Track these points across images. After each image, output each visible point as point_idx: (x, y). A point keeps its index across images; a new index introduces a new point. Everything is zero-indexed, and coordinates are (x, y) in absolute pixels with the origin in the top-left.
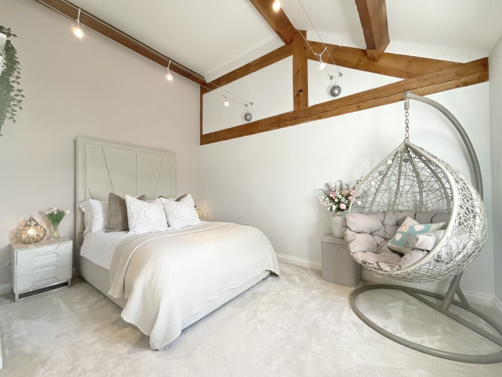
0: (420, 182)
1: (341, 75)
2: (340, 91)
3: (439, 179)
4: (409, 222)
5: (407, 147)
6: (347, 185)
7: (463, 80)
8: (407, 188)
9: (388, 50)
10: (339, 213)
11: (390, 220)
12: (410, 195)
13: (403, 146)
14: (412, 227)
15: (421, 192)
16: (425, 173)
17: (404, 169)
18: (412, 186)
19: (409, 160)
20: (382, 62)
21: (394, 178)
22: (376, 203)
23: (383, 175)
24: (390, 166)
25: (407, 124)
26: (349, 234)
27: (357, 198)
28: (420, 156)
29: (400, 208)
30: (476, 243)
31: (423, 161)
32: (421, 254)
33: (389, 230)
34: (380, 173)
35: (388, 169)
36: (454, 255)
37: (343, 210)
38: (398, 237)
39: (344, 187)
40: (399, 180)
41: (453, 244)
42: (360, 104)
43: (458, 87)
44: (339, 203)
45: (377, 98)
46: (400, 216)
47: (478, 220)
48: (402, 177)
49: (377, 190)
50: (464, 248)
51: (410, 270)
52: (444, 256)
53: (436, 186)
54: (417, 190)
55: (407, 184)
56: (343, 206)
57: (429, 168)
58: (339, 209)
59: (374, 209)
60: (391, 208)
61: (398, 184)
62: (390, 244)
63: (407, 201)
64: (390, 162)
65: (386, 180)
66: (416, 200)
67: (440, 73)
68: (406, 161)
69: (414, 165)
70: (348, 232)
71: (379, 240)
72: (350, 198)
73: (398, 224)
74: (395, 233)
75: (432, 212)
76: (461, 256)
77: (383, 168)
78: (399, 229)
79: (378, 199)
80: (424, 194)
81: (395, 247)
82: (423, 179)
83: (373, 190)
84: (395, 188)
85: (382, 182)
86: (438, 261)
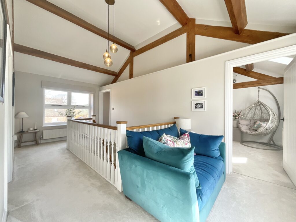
0: (262, 111)
1: (236, 76)
2: (236, 81)
3: (267, 110)
4: (258, 122)
5: (259, 102)
6: (238, 111)
7: (276, 82)
8: (258, 113)
9: (253, 70)
10: (236, 120)
11: (252, 122)
12: (258, 115)
13: (257, 102)
14: (260, 123)
15: (262, 114)
16: (263, 109)
17: (257, 107)
18: (259, 112)
19: (259, 105)
20: (251, 74)
21: (254, 110)
22: (247, 117)
23: (251, 109)
24: (253, 106)
25: (259, 96)
26: (240, 126)
27: (242, 115)
28: (262, 104)
29: (255, 118)
30: (275, 125)
31: (263, 106)
32: (263, 128)
33: (252, 125)
34: (250, 108)
35: (252, 107)
36: (270, 128)
37: (237, 119)
38: (255, 126)
39: (237, 112)
40: (255, 110)
41: (270, 125)
42: (243, 86)
43: (275, 84)
44: (236, 117)
45: (249, 85)
46: (256, 121)
47: (276, 120)
48: (256, 110)
49: (248, 113)
50: (273, 126)
51: (260, 132)
52: (268, 128)
53: (267, 112)
54: (261, 113)
55: (257, 112)
56: (237, 118)
57: (265, 107)
58: (236, 119)
59: (247, 118)
60: (252, 118)
61: (255, 111)
62: (253, 128)
63: (258, 117)
64: (253, 105)
65: (251, 110)
66: (260, 116)
67: (269, 80)
68: (258, 105)
69: (260, 107)
70: (240, 125)
71: (249, 127)
72: (239, 115)
73: (255, 123)
74: (254, 125)
75: (265, 120)
76: (272, 128)
77: (251, 107)
78: (256, 124)
79: (248, 116)
80: (263, 115)
81: (254, 129)
82: (263, 110)
83: (247, 113)
84: (254, 113)
85: (250, 111)
86: (266, 130)
